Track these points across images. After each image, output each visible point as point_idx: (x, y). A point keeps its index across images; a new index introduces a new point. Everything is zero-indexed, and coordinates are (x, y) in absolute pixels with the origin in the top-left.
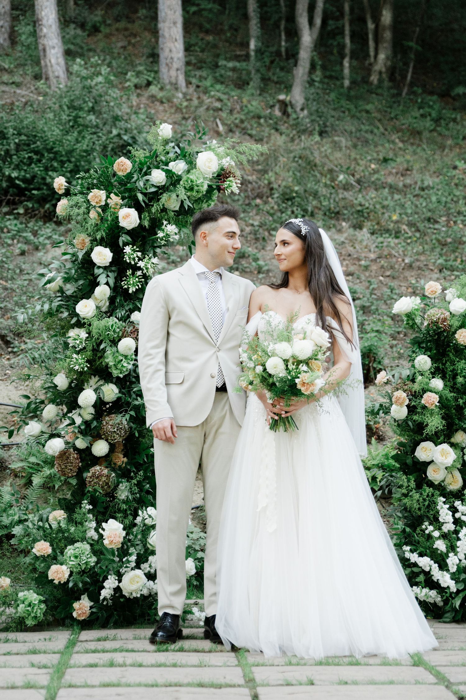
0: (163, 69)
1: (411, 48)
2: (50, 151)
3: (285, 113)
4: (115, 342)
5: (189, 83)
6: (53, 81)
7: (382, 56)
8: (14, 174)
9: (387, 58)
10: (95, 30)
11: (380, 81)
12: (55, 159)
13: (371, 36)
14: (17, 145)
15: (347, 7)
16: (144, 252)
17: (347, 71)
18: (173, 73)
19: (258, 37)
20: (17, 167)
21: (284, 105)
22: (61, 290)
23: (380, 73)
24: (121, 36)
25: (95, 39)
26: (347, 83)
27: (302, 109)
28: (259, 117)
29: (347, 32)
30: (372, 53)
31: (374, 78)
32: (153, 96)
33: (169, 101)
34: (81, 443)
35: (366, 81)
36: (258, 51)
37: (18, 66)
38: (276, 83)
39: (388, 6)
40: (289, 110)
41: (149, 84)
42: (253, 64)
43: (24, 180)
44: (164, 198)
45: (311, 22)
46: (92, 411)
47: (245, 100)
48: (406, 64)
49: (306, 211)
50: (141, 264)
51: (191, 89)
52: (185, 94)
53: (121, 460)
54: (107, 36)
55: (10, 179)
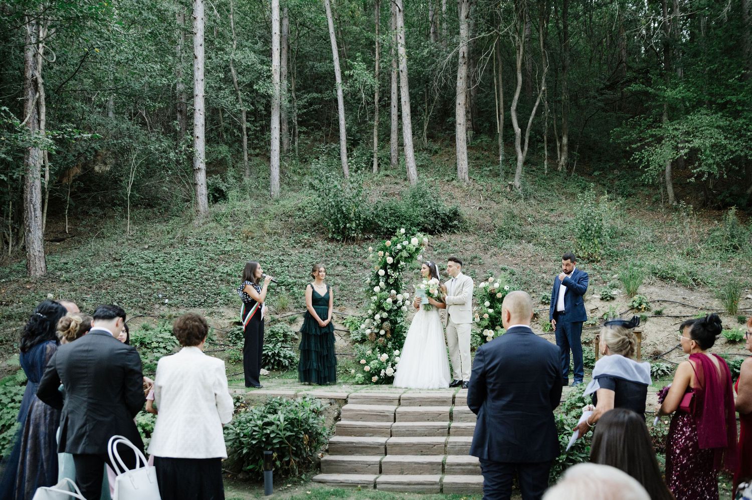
0: (459, 173)
1: (575, 155)
2: (402, 216)
3: (511, 189)
4: (386, 299)
5: (470, 178)
6: (412, 181)
7: (563, 158)
8: (389, 226)
9: (565, 159)
10: (436, 152)
11: (562, 169)
12: (405, 219)
13: (558, 149)
14: (390, 214)
15: (545, 138)
16: (394, 271)
17: (546, 167)
18: (463, 174)
19: (503, 155)
20: (390, 223)
21: (511, 186)
22: (370, 284)
23: (562, 166)
24: (447, 155)
25: (436, 157)
26: (546, 172)
27: (519, 188)
28: (499, 193)
29: (546, 149)
30: (559, 157)
31: (560, 168)
32: (454, 185)
33: (461, 187)
34: (376, 331)
35: (556, 170)
36: (502, 161)
37: (399, 175)
38: (513, 174)
39: (565, 136)
40: (514, 188)
41: (453, 179)
42: (501, 166)
43: (393, 229)
44: (400, 254)
45: (522, 149)
46: (380, 321)
47: (494, 184)
48: (574, 161)
49: (508, 236)
50: (393, 275)
51: (471, 180)
52: (468, 184)
53: (389, 336)
54: (441, 155)
55: (387, 228)
